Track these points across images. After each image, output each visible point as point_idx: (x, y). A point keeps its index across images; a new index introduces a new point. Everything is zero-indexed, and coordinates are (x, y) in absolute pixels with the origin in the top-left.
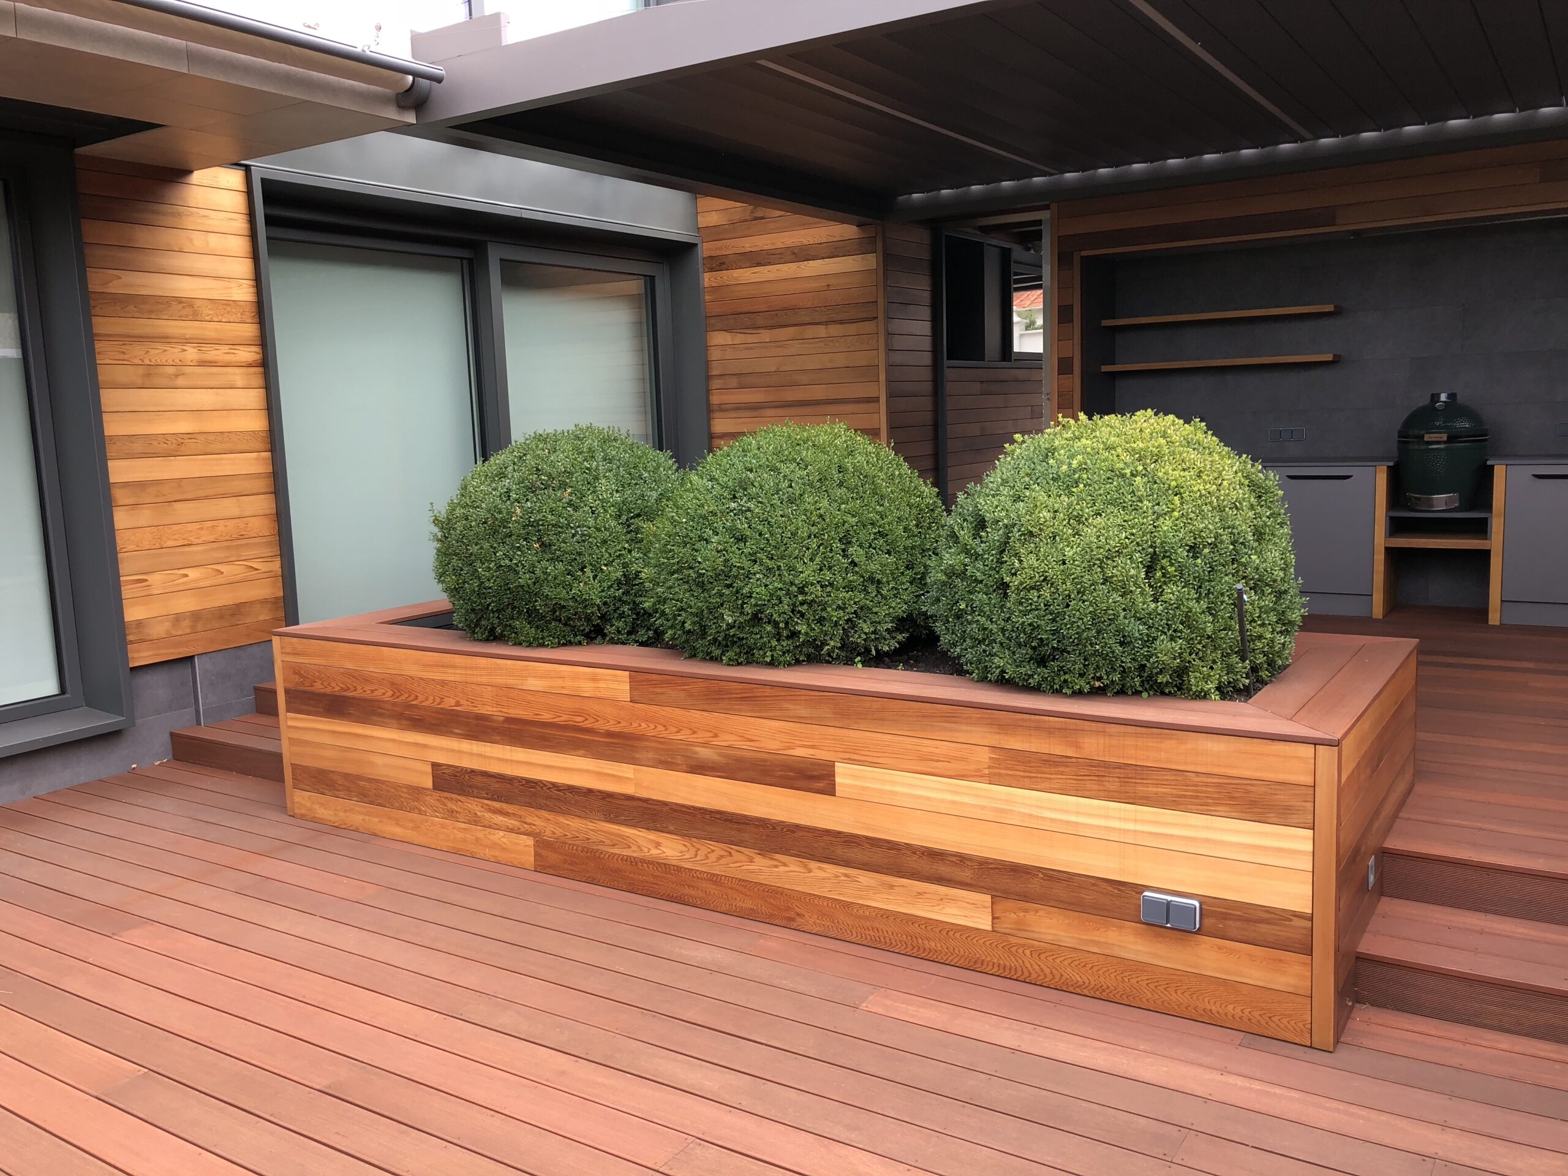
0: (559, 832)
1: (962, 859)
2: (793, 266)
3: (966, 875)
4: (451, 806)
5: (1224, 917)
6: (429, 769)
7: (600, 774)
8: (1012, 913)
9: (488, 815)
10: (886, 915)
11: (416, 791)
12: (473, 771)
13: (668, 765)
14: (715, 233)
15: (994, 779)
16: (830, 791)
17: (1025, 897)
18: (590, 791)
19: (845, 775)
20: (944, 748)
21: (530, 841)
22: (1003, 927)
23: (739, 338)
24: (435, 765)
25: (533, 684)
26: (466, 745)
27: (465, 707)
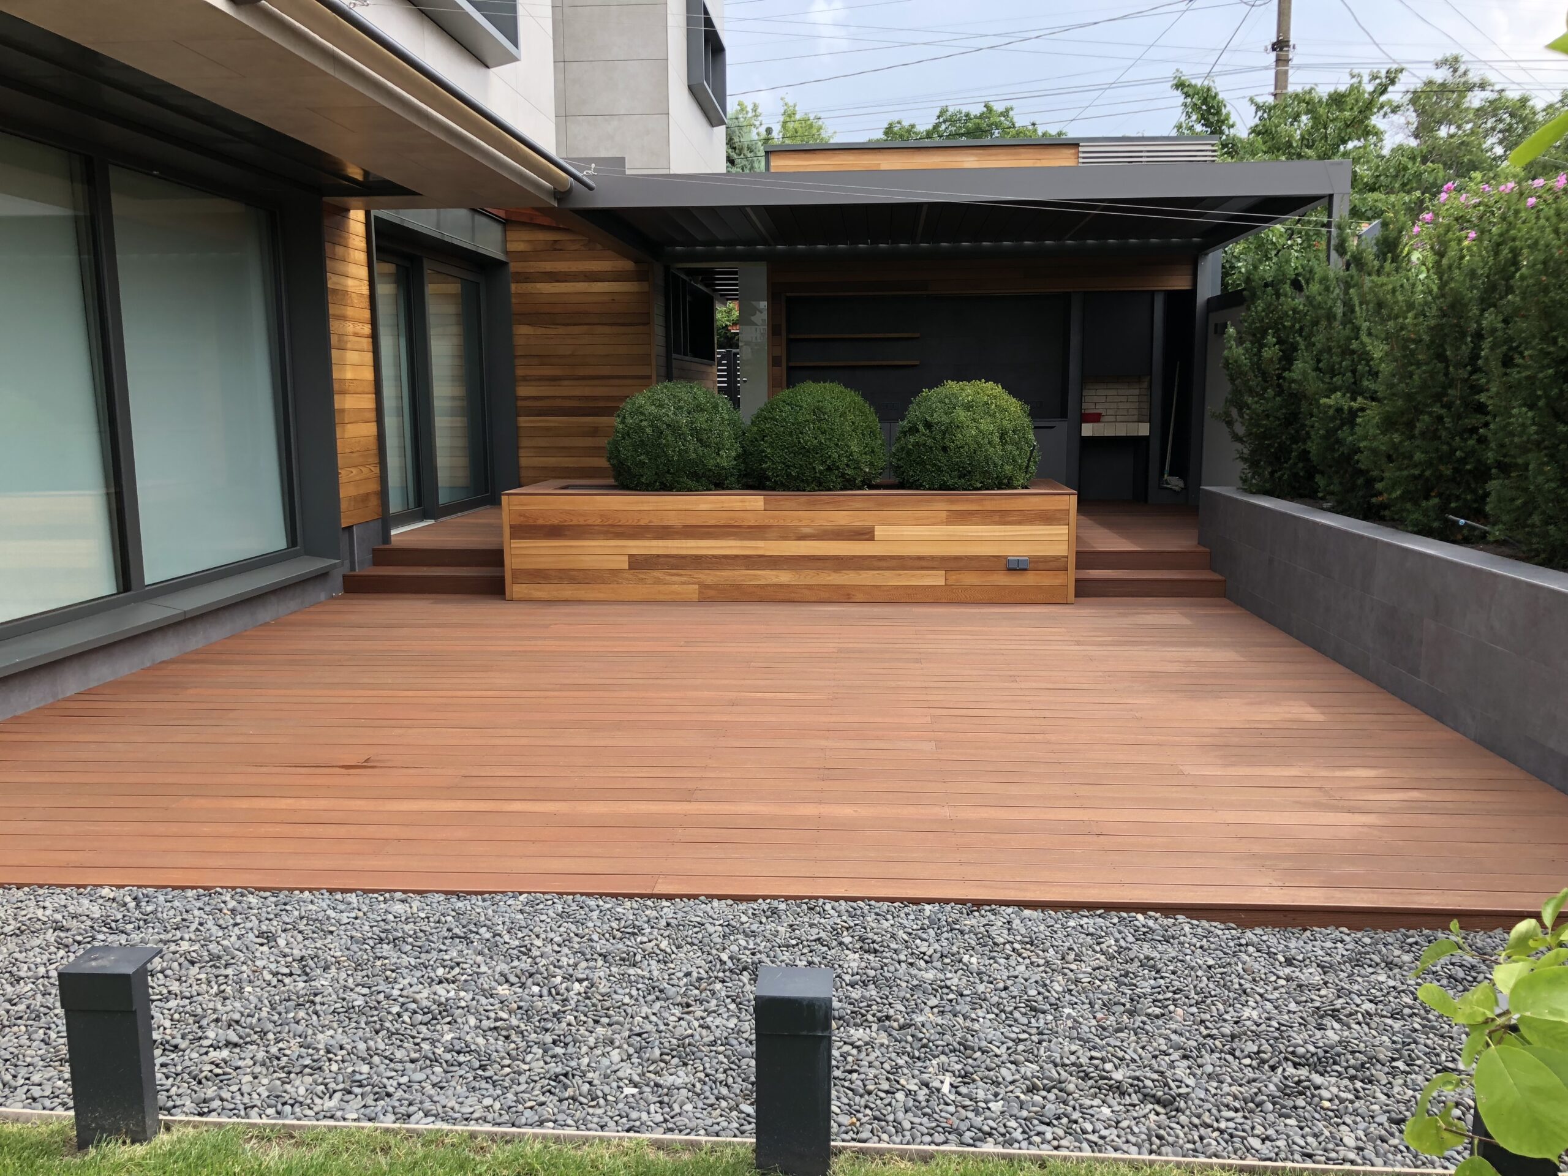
0: (715, 579)
1: (933, 558)
2: (586, 284)
3: (935, 564)
4: (641, 576)
5: (1037, 562)
6: (626, 558)
7: (742, 547)
8: (954, 577)
9: (668, 578)
10: (897, 587)
11: (615, 572)
12: (658, 556)
13: (785, 538)
14: (521, 256)
15: (949, 522)
16: (872, 539)
17: (960, 569)
18: (736, 556)
19: (879, 531)
20: (926, 514)
21: (697, 587)
22: (949, 583)
23: (540, 331)
24: (630, 556)
25: (703, 507)
26: (655, 543)
27: (656, 522)
